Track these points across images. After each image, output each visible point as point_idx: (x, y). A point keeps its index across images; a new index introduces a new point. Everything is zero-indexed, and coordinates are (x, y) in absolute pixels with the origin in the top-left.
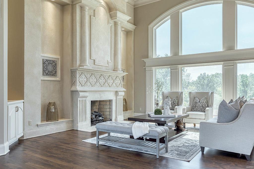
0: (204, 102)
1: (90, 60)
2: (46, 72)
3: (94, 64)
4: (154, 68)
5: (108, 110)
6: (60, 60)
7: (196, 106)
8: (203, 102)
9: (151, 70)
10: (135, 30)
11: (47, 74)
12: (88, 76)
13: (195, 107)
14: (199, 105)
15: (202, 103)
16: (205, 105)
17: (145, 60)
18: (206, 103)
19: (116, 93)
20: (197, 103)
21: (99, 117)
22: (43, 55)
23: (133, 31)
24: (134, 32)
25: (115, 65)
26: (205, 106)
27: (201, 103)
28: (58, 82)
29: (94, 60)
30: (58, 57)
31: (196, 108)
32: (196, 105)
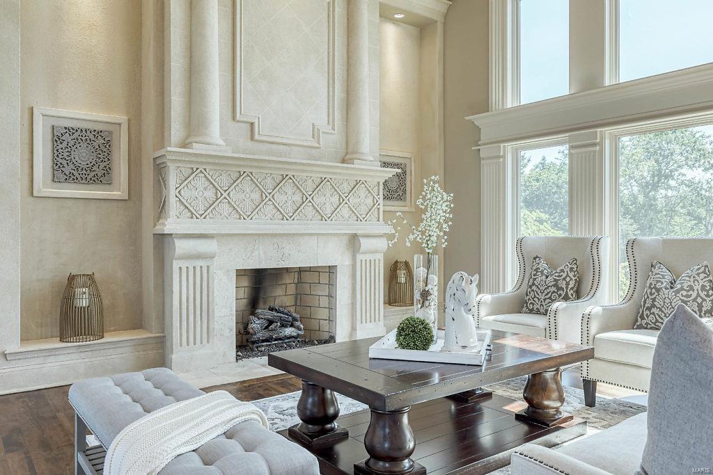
0: (697, 287)
1: (231, 123)
2: (63, 170)
3: (252, 138)
4: (509, 146)
5: (324, 302)
6: (124, 128)
7: (653, 306)
8: (691, 288)
9: (499, 157)
10: (446, 16)
11: (70, 178)
12: (224, 180)
13: (648, 308)
14: (667, 301)
15: (684, 293)
16: (699, 300)
17: (479, 119)
18: (703, 294)
19: (354, 241)
20: (658, 290)
21: (283, 326)
22: (53, 112)
23: (440, 19)
24: (445, 24)
25: (347, 142)
26: (700, 306)
27: (678, 292)
28: (120, 204)
29: (252, 124)
30: (121, 117)
31: (653, 313)
32: (654, 300)
